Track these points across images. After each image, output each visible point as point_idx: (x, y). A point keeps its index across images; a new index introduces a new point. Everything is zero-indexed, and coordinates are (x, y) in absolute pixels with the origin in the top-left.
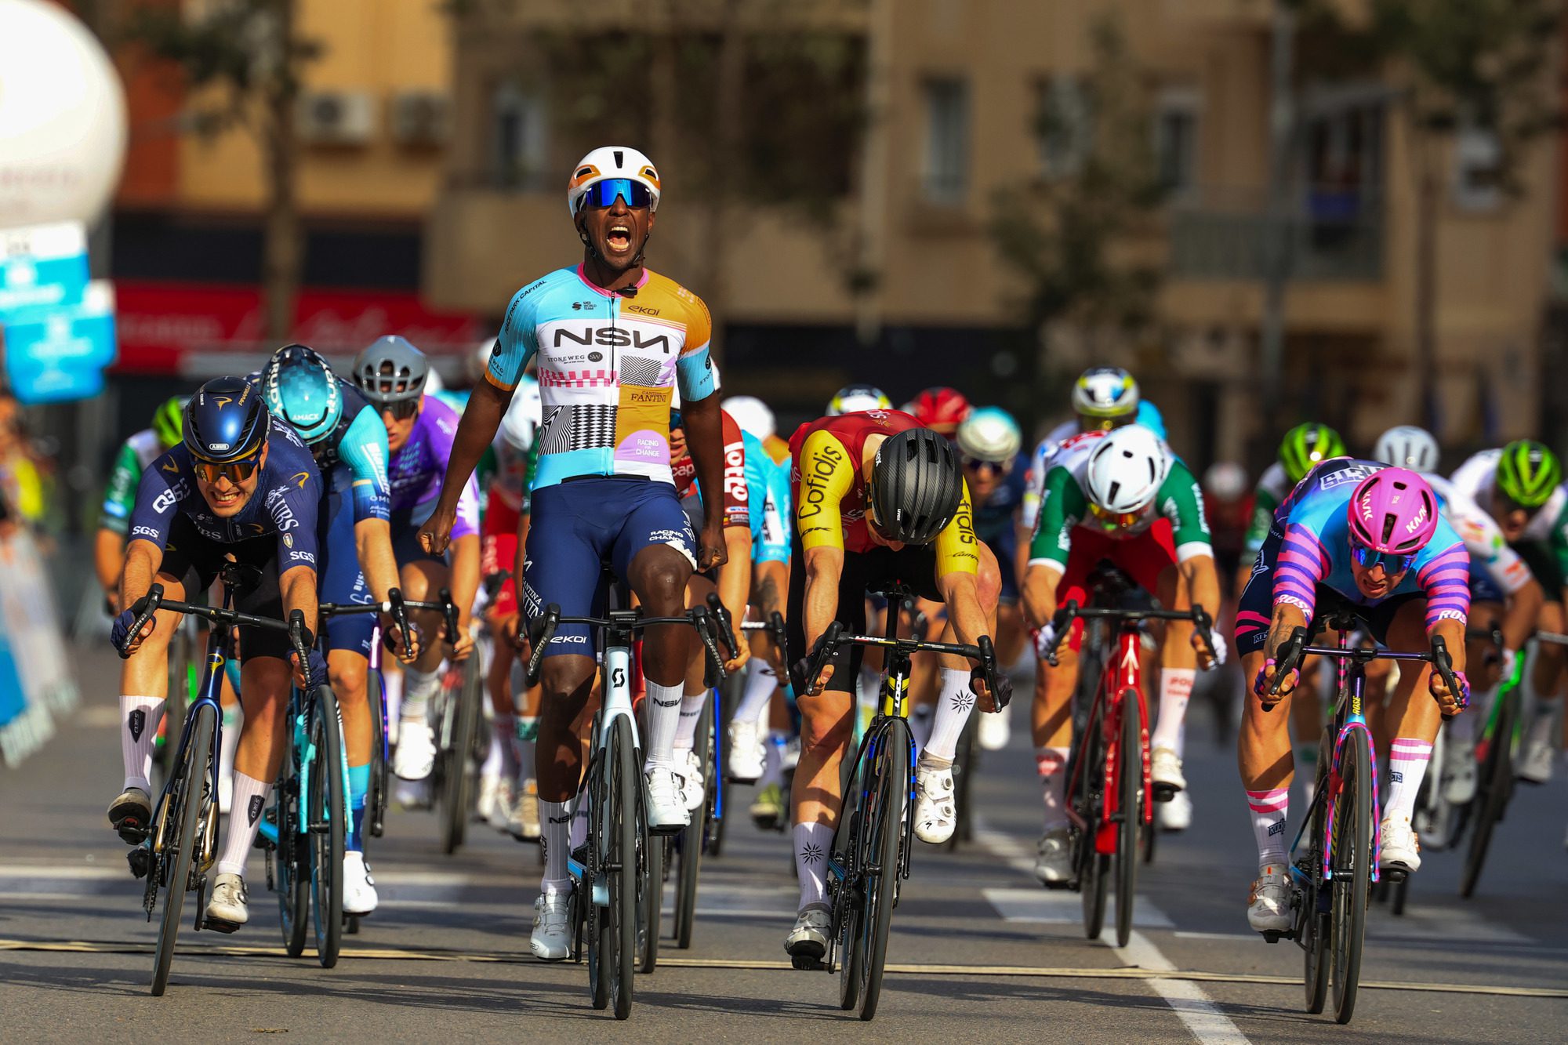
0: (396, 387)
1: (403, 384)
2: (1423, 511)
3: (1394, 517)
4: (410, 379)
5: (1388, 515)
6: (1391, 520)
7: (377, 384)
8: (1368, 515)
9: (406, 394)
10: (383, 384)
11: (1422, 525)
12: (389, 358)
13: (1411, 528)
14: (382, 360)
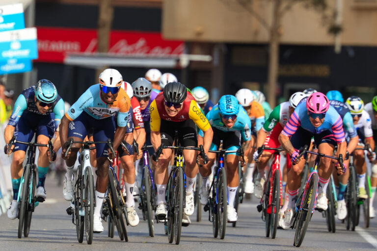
0: (144, 93)
1: (146, 92)
2: (325, 101)
3: (319, 104)
4: (148, 91)
5: (317, 104)
6: (318, 105)
7: (139, 93)
8: (312, 105)
9: (147, 95)
10: (141, 93)
11: (326, 105)
12: (142, 85)
13: (323, 106)
14: (140, 86)
